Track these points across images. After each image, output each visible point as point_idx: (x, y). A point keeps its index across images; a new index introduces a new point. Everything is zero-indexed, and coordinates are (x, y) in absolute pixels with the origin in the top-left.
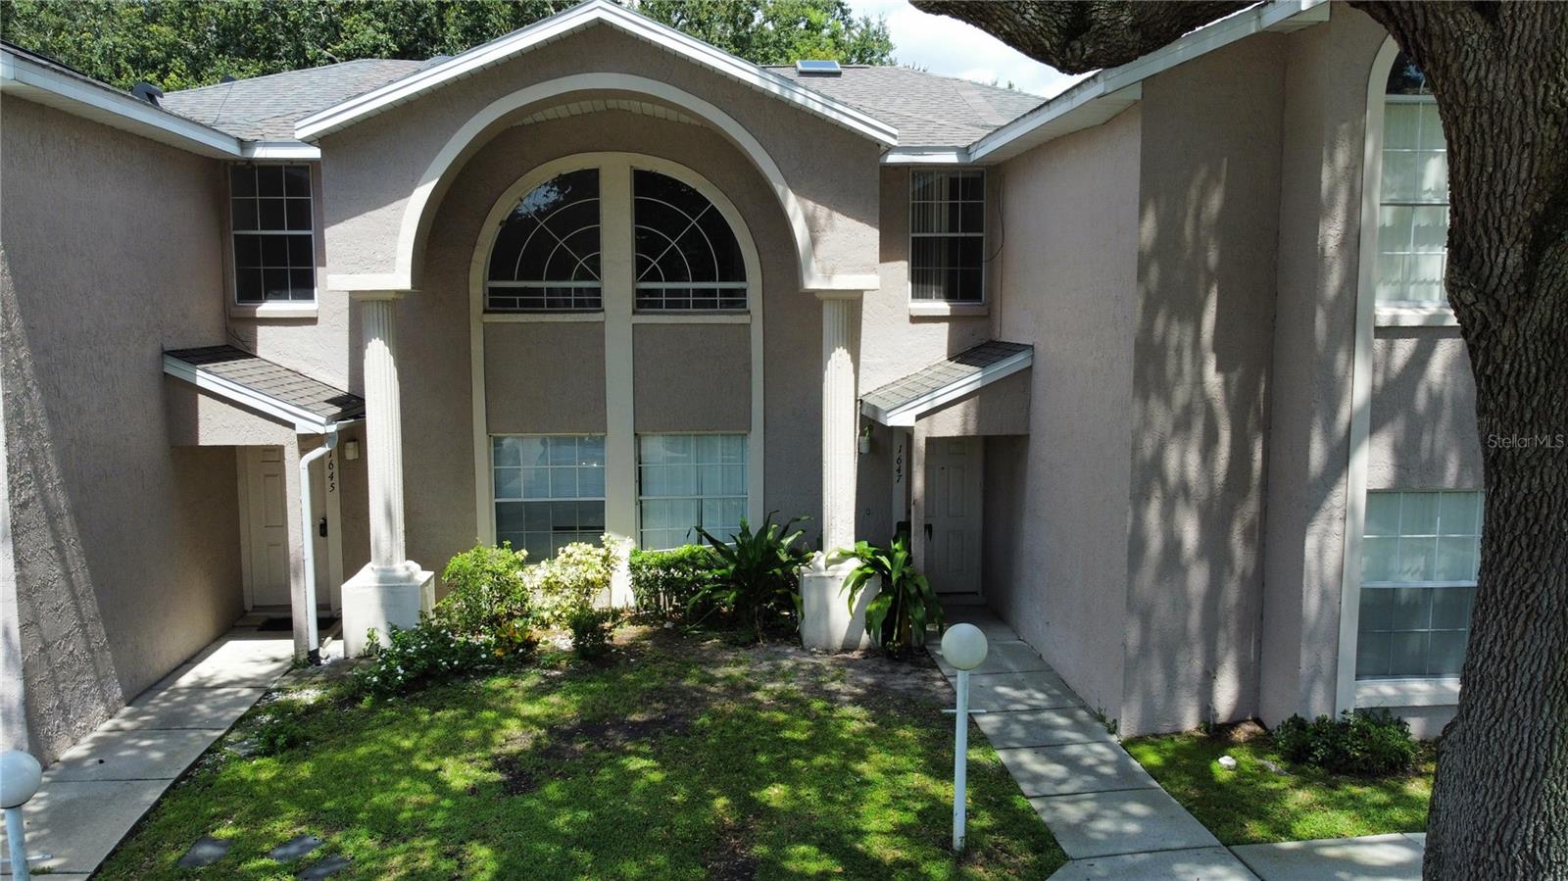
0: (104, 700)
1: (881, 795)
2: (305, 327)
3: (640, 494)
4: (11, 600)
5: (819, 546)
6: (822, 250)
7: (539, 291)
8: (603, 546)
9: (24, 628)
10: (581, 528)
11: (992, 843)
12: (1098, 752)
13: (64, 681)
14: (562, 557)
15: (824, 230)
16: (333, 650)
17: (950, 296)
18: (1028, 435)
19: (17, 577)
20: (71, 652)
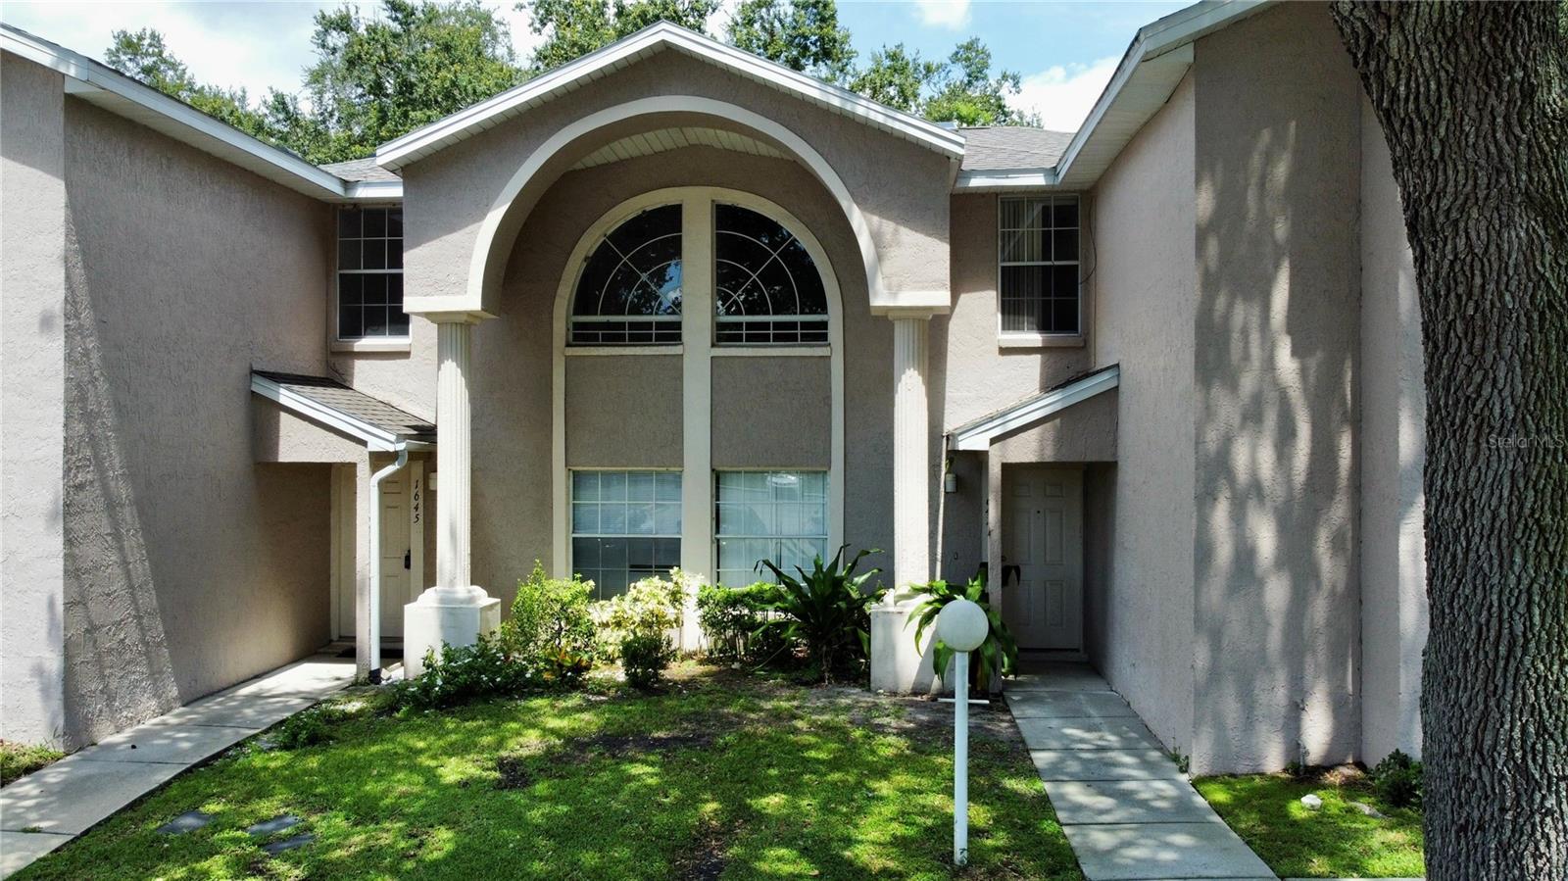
0: (156, 695)
1: (888, 810)
2: (398, 361)
3: (718, 532)
4: (57, 577)
5: (890, 583)
6: (887, 266)
7: (621, 325)
8: (671, 580)
9: (69, 605)
10: (656, 567)
11: (1002, 862)
12: (1160, 790)
13: (112, 667)
14: (633, 593)
15: (891, 246)
16: (395, 673)
17: (1043, 327)
18: (1116, 463)
19: (65, 555)
20: (122, 641)
